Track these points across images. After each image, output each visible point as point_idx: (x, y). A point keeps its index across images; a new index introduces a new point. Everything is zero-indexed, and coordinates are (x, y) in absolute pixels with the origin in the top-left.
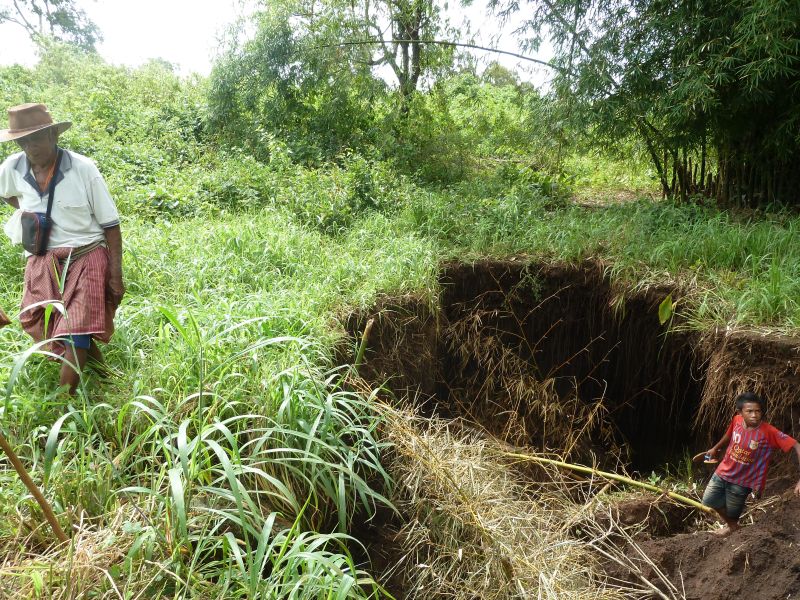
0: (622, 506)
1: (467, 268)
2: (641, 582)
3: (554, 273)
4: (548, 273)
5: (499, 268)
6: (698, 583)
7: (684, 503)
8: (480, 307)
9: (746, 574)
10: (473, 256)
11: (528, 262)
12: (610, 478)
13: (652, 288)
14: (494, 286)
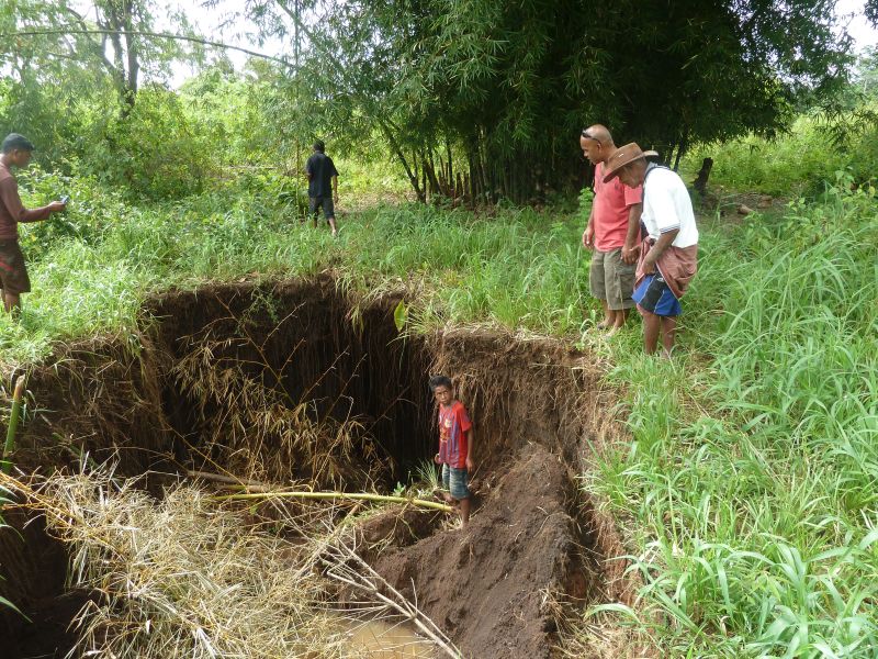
0: (367, 525)
1: (188, 296)
2: (378, 599)
3: (288, 291)
4: (283, 292)
5: (226, 292)
6: (438, 584)
7: (427, 508)
8: (210, 337)
9: (471, 565)
10: (194, 281)
11: (258, 282)
12: (359, 499)
13: (386, 296)
14: (224, 313)
